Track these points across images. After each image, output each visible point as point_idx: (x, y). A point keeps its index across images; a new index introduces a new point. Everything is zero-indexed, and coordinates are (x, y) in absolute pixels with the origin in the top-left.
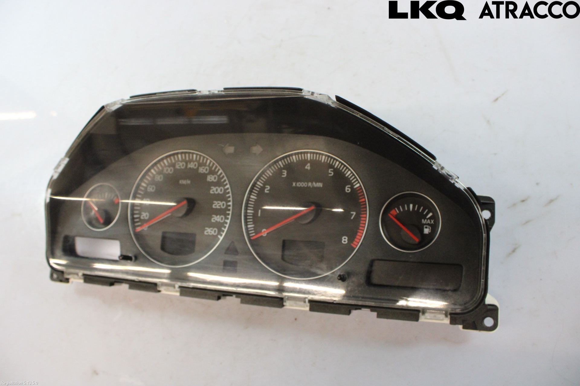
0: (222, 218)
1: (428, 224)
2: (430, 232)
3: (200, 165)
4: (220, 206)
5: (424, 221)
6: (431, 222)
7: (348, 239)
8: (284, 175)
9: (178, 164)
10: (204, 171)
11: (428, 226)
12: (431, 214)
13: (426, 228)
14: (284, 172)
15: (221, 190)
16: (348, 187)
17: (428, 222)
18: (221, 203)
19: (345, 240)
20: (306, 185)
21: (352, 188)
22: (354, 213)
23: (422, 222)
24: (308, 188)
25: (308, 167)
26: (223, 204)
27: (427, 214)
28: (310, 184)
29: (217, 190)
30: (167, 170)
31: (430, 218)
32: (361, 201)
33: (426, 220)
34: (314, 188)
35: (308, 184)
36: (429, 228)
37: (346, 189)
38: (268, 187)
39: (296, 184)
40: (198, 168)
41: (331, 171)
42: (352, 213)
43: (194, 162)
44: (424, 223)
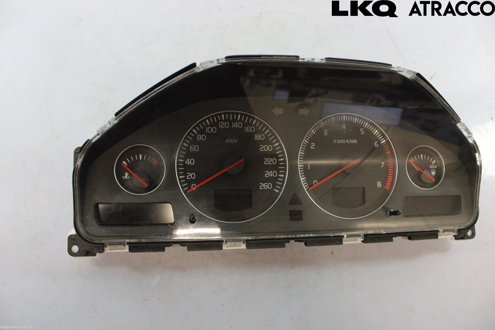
0: (275, 173)
1: (434, 169)
2: (435, 174)
3: (245, 125)
4: (271, 162)
5: (431, 167)
6: (435, 167)
7: (381, 183)
8: (325, 133)
9: (221, 124)
10: (251, 130)
11: (433, 170)
12: (434, 161)
13: (433, 171)
14: (325, 131)
15: (270, 148)
16: (376, 143)
17: (433, 167)
18: (272, 160)
19: (379, 184)
20: (344, 141)
21: (379, 143)
22: (383, 163)
23: (430, 167)
24: (346, 144)
25: (344, 127)
26: (274, 161)
27: (432, 161)
28: (347, 141)
29: (266, 148)
30: (210, 130)
31: (435, 164)
32: (387, 153)
33: (432, 166)
34: (351, 144)
35: (346, 141)
36: (434, 171)
37: (375, 144)
38: (314, 144)
39: (336, 141)
40: (243, 128)
41: (362, 130)
42: (381, 163)
43: (238, 122)
44: (431, 168)
